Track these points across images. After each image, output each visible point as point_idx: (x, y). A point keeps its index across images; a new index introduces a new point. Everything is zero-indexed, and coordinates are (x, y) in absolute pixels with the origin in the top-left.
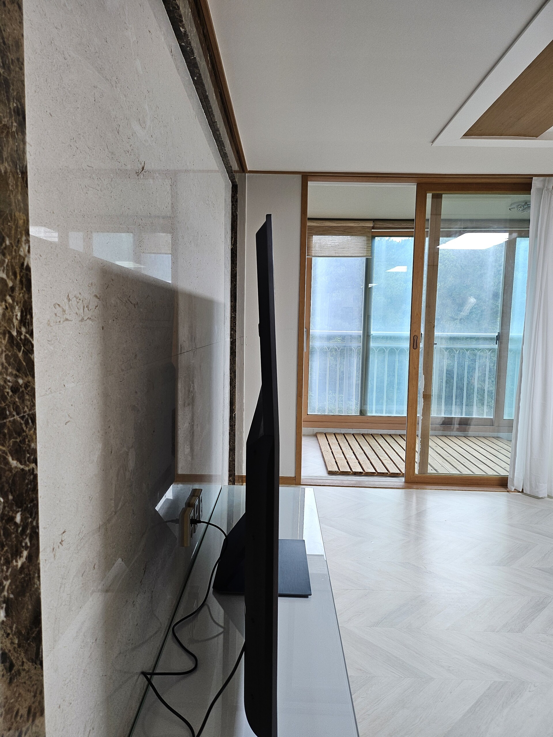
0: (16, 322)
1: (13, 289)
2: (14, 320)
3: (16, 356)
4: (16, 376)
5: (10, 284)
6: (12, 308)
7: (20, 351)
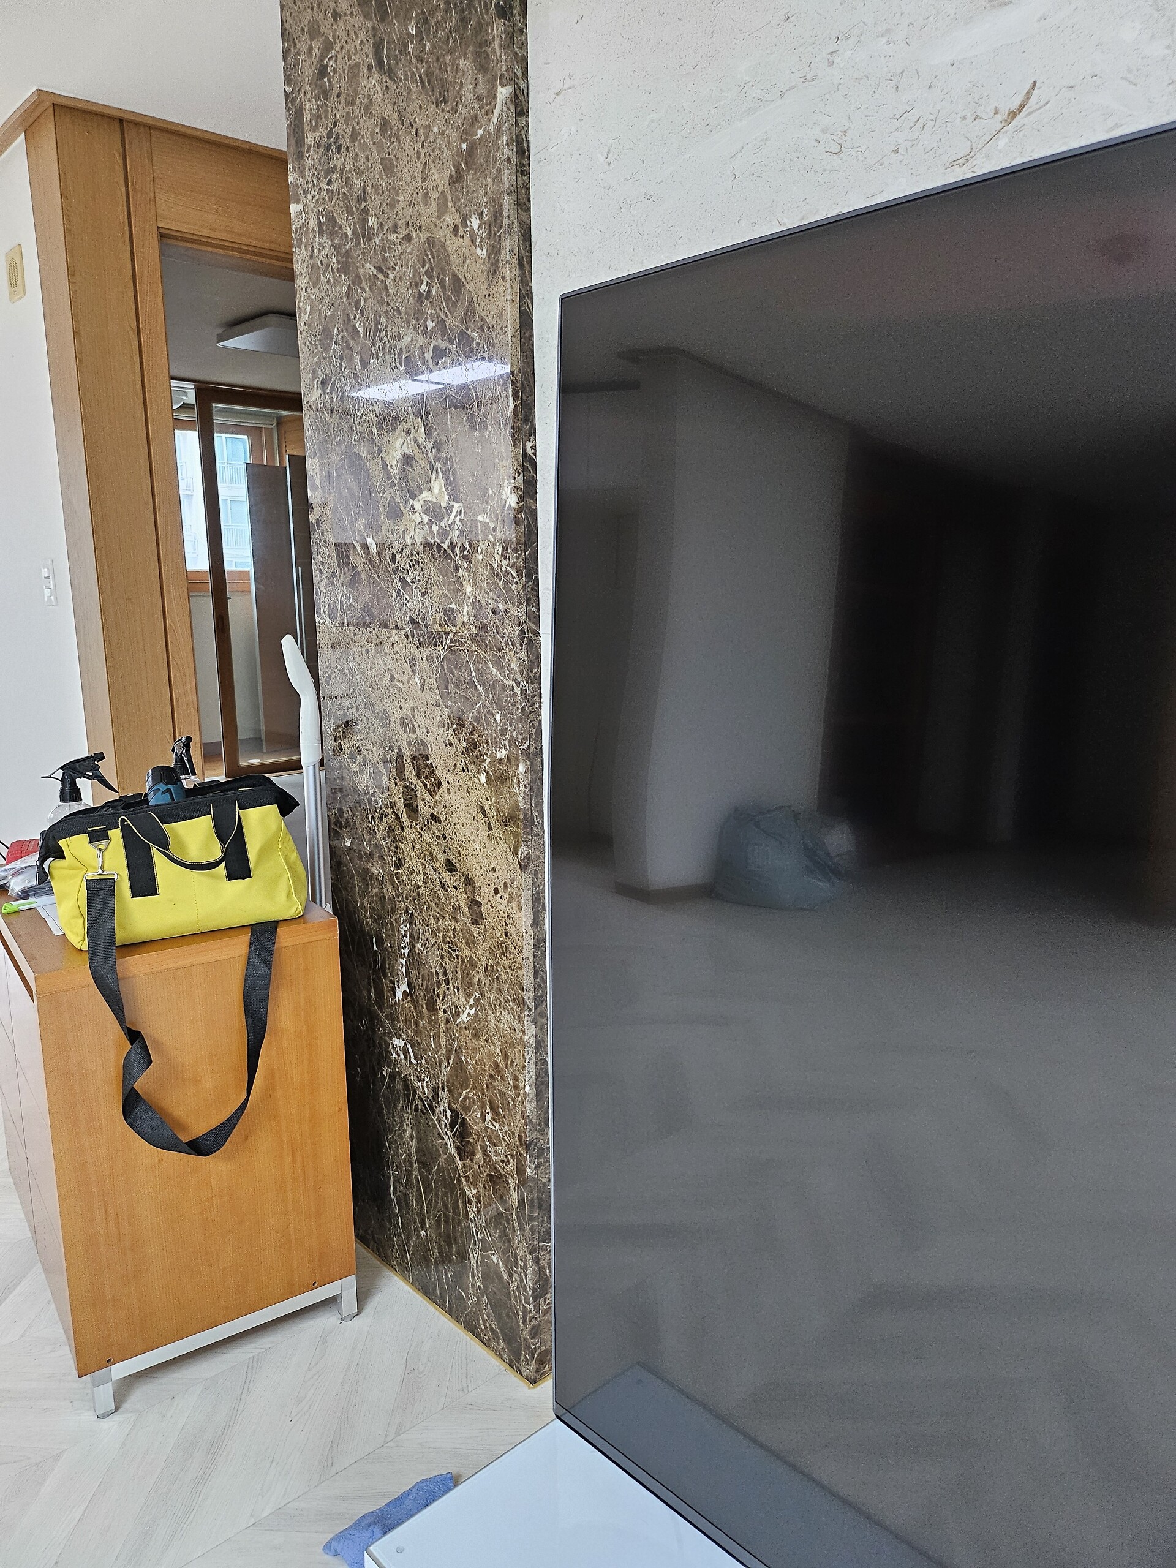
0: (497, 557)
1: (494, 530)
2: (496, 555)
3: (496, 585)
4: (496, 601)
5: (492, 525)
6: (494, 544)
7: (500, 581)
